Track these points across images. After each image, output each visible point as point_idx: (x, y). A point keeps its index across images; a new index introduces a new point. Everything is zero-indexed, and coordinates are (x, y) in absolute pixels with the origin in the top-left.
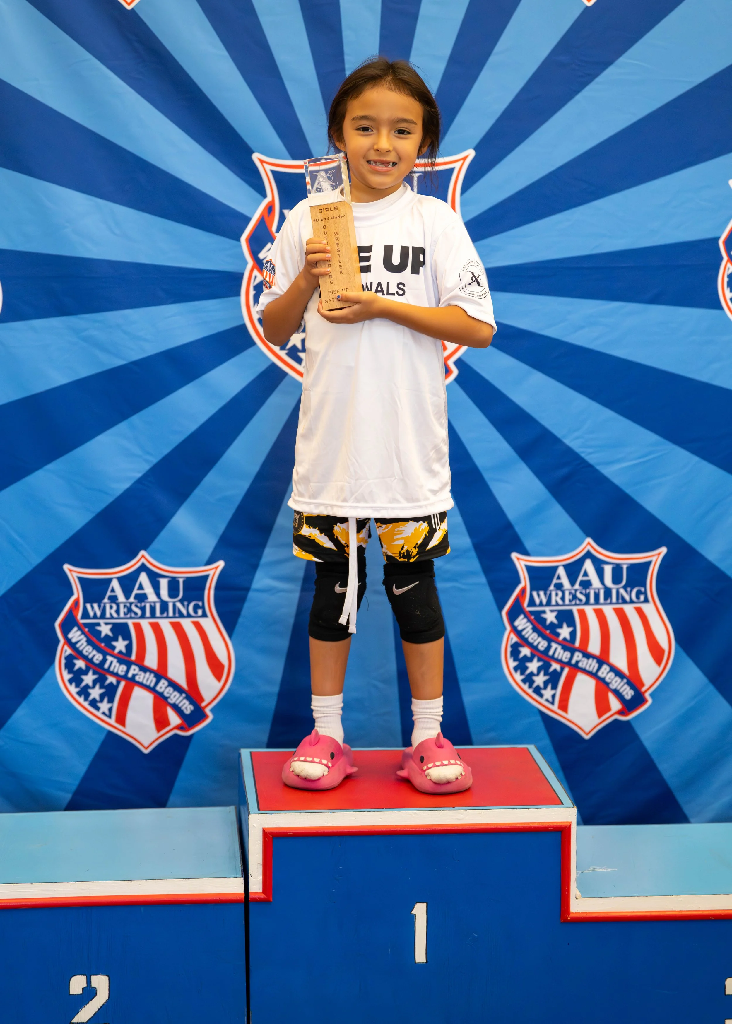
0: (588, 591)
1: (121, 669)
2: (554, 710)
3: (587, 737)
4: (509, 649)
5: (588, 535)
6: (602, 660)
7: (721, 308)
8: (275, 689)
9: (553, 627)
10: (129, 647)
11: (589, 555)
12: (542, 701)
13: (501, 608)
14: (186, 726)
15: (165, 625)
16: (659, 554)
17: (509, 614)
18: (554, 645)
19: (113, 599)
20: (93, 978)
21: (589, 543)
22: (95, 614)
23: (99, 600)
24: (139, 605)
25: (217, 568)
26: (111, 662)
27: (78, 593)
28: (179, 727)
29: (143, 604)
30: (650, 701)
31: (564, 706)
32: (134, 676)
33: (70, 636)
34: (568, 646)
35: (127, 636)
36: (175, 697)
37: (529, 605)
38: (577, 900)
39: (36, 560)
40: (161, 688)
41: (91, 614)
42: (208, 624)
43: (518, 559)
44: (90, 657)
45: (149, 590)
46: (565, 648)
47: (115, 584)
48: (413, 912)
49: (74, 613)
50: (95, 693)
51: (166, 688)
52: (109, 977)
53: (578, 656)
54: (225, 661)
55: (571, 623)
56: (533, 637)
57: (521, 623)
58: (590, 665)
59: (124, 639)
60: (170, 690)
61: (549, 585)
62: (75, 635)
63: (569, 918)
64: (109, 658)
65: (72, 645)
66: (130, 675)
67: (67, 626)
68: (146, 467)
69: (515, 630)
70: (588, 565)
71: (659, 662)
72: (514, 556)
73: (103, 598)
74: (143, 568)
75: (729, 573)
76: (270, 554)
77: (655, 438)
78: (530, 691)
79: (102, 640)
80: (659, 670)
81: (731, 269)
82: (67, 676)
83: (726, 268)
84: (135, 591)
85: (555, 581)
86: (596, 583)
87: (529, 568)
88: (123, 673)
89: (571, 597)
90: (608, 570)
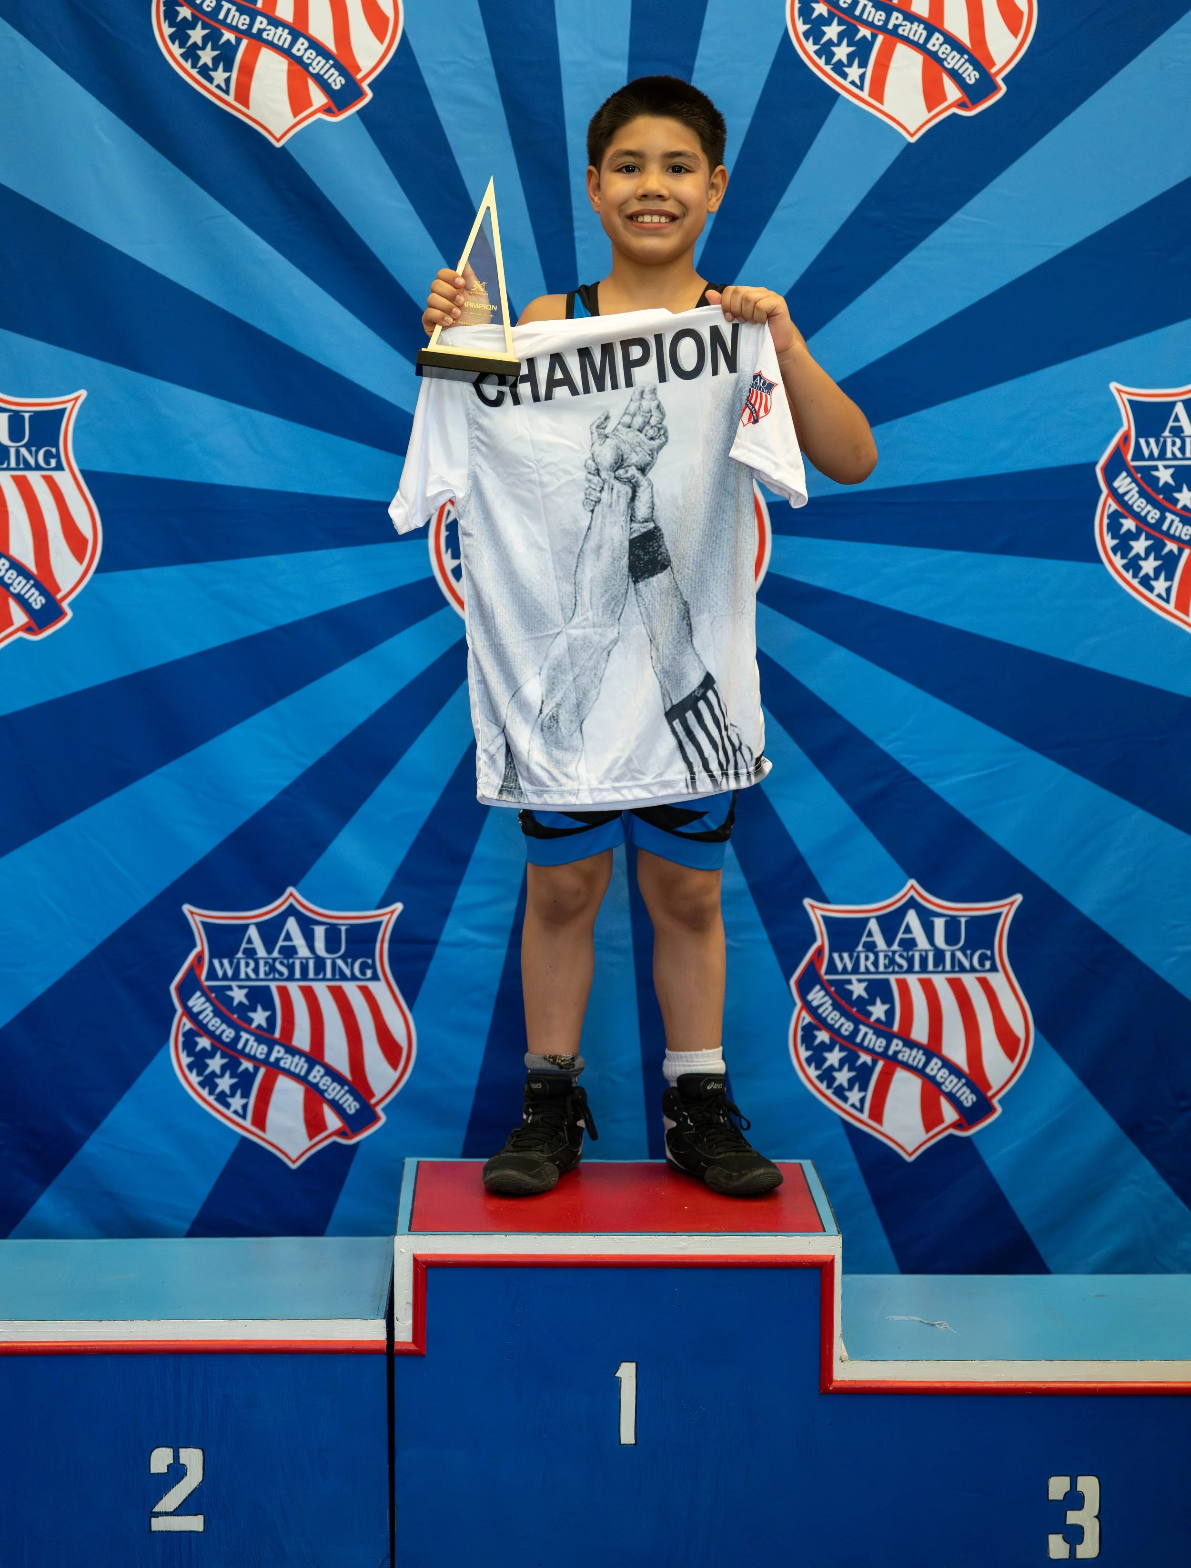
0: (910, 953)
1: (260, 1051)
2: (863, 1121)
3: (910, 1159)
4: (800, 1033)
5: (911, 876)
6: (932, 1049)
7: (1100, 561)
8: (472, 1082)
9: (863, 1004)
10: (271, 1020)
11: (912, 903)
12: (847, 1107)
13: (788, 976)
14: (348, 1130)
15: (321, 989)
16: (1012, 904)
17: (799, 983)
18: (863, 1029)
19: (251, 953)
20: (183, 1452)
21: (912, 887)
22: (225, 974)
23: (231, 954)
24: (285, 961)
25: (392, 912)
26: (247, 1041)
27: (202, 944)
28: (340, 1133)
29: (291, 961)
30: (999, 1110)
31: (877, 1114)
32: (278, 1060)
33: (191, 1003)
34: (883, 1029)
35: (269, 1005)
36: (334, 1091)
37: (828, 972)
38: (842, 1364)
39: (145, 898)
40: (315, 1077)
41: (220, 973)
42: (379, 989)
43: (813, 907)
44: (218, 1032)
45: (299, 941)
46: (878, 1033)
47: (253, 932)
48: (617, 1375)
49: (197, 972)
50: (225, 1083)
51: (322, 1077)
52: (203, 1450)
53: (897, 1045)
54: (402, 1041)
55: (888, 998)
56: (833, 1017)
57: (817, 996)
58: (915, 1057)
59: (265, 1009)
60: (327, 1080)
61: (857, 945)
62: (197, 1002)
63: (831, 1388)
64: (245, 1036)
65: (193, 1017)
66: (272, 1059)
67: (188, 988)
68: (296, 772)
69: (807, 1006)
70: (912, 918)
71: (1011, 1056)
72: (807, 902)
73: (237, 952)
74: (292, 911)
75: (1111, 932)
76: (466, 894)
77: (1005, 741)
78: (829, 1092)
79: (234, 1010)
80: (1012, 1066)
81: (1113, 506)
82: (186, 1060)
83: (1106, 505)
84: (281, 943)
85: (864, 939)
86: (922, 943)
87: (827, 921)
88: (262, 1057)
89: (887, 962)
90: (939, 925)
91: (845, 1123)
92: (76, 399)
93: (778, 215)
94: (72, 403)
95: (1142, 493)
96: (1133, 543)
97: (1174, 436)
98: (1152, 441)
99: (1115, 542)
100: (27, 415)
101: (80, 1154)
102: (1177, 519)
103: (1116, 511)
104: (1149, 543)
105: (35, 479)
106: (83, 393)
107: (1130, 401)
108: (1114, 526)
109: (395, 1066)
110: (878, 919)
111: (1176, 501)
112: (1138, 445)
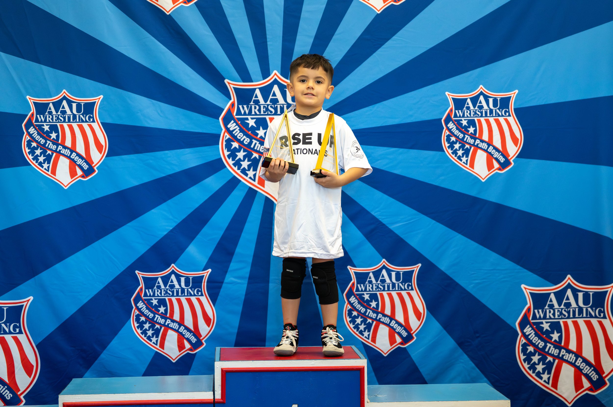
0: (384, 284)
1: (162, 321)
2: (369, 342)
3: (385, 355)
4: (347, 312)
5: (384, 258)
6: (392, 317)
7: (444, 151)
8: (236, 331)
9: (368, 302)
10: (166, 311)
11: (384, 267)
12: (363, 337)
13: (343, 292)
14: (193, 349)
15: (183, 299)
16: (418, 267)
17: (346, 295)
18: (369, 311)
19: (159, 287)
21: (384, 262)
22: (150, 294)
23: (152, 288)
24: (171, 290)
25: (208, 272)
26: (158, 318)
27: (142, 284)
28: (189, 349)
29: (173, 290)
30: (415, 338)
31: (374, 340)
32: (168, 324)
33: (138, 305)
34: (375, 311)
36: (188, 335)
37: (356, 291)
38: (368, 403)
39: (123, 269)
40: (181, 330)
41: (148, 294)
42: (203, 299)
43: (351, 269)
44: (147, 315)
45: (175, 283)
46: (374, 312)
47: (160, 280)
49: (140, 294)
50: (150, 333)
51: (184, 330)
53: (380, 316)
54: (212, 317)
56: (358, 306)
57: (352, 299)
58: (386, 320)
59: (164, 307)
61: (366, 282)
62: (140, 304)
64: (157, 316)
65: (139, 310)
66: (166, 324)
67: (137, 301)
68: (175, 224)
69: (349, 303)
70: (384, 272)
71: (419, 319)
72: (349, 267)
74: (173, 272)
75: (451, 276)
76: (233, 265)
77: (414, 212)
78: (357, 333)
79: (153, 307)
80: (420, 323)
81: (448, 133)
82: (136, 325)
83: (445, 133)
84: (169, 283)
85: (368, 279)
86: (388, 281)
87: (356, 273)
88: (163, 323)
89: (376, 287)
90: (393, 274)
91: (363, 343)
92: (100, 98)
93: (334, 37)
94: (98, 100)
95: (457, 129)
96: (455, 145)
97: (467, 110)
98: (460, 111)
99: (449, 145)
100: (82, 104)
101: (99, 358)
102: (469, 137)
103: (449, 135)
104: (460, 145)
105: (85, 125)
106: (102, 97)
107: (452, 98)
108: (448, 140)
109: (209, 326)
110: (373, 272)
111: (469, 131)
112: (455, 113)
